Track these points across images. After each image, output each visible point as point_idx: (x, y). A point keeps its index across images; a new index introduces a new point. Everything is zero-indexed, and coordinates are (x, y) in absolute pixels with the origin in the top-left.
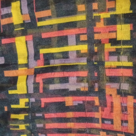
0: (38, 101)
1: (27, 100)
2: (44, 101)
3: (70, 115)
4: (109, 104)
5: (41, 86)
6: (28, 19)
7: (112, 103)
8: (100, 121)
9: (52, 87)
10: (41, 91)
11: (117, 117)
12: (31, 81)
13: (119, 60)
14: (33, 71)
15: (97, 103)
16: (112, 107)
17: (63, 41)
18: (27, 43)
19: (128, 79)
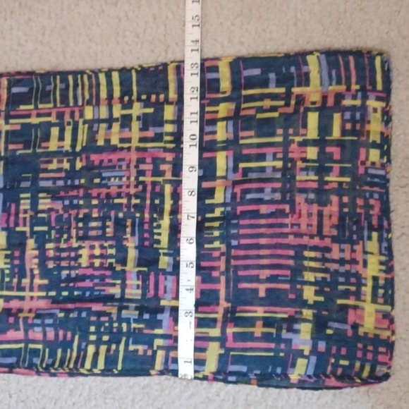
0: (234, 209)
1: (222, 209)
2: (240, 209)
3: (263, 221)
4: (297, 211)
5: (239, 195)
7: (300, 210)
8: (290, 226)
9: (249, 196)
10: (238, 200)
11: (304, 222)
12: (229, 192)
13: (307, 175)
14: (231, 182)
15: (288, 210)
16: (300, 214)
17: (261, 157)
18: (227, 157)
19: (314, 190)
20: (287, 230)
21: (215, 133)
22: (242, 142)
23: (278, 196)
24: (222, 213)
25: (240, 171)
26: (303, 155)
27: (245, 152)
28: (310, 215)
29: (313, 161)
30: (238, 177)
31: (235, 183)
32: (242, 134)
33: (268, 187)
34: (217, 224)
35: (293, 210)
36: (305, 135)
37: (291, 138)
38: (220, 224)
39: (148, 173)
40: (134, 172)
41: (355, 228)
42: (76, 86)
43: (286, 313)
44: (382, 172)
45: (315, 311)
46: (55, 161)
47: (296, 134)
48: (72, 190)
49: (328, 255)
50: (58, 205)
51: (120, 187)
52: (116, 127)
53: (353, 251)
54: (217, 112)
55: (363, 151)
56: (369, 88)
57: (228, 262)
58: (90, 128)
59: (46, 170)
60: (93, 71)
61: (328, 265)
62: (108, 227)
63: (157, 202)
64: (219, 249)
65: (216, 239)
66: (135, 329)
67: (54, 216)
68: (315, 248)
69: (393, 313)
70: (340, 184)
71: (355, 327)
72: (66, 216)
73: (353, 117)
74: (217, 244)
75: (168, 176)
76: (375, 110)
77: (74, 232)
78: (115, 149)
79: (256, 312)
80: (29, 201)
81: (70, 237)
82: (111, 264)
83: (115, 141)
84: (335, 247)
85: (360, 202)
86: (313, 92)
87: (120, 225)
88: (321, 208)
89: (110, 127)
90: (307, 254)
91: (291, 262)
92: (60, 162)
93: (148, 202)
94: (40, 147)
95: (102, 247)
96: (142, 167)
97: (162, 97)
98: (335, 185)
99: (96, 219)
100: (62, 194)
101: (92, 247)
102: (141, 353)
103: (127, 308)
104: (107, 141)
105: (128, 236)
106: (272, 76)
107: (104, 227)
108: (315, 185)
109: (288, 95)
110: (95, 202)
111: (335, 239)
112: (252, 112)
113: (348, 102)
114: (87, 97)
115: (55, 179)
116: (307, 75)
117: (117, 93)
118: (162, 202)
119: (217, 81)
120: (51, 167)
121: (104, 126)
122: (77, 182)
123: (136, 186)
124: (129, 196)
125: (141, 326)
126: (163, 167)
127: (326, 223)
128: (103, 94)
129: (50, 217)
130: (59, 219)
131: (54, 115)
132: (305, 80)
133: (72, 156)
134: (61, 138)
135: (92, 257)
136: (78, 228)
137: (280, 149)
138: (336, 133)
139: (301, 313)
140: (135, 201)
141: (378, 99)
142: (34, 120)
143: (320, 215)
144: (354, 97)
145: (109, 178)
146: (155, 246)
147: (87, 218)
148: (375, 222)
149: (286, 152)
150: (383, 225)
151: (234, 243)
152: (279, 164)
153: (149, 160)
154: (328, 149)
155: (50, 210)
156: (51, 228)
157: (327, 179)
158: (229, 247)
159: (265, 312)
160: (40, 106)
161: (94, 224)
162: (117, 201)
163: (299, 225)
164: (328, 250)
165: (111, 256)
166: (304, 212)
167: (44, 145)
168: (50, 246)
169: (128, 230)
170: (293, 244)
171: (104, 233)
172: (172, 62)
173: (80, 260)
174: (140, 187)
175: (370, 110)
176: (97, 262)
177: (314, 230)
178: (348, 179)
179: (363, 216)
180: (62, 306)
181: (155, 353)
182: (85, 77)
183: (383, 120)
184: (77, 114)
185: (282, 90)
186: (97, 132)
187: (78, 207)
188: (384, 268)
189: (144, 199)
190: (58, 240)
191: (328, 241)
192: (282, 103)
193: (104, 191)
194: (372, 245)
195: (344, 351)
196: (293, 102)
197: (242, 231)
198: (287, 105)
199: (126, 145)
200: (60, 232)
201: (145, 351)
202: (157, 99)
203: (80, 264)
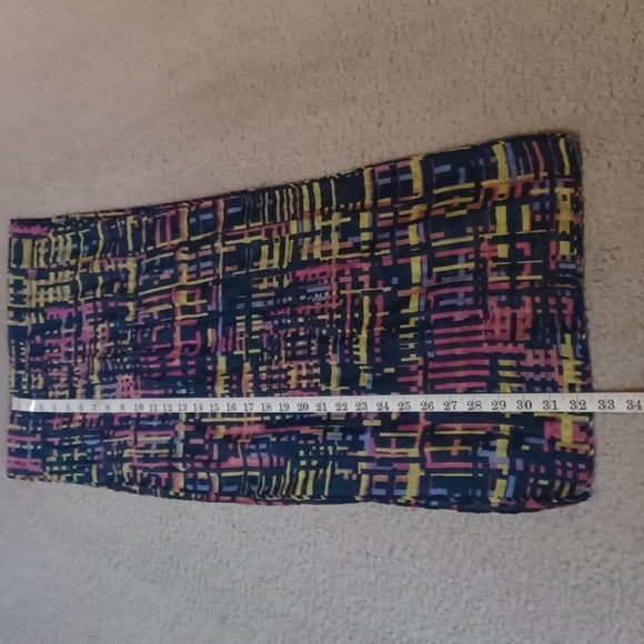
0: (428, 318)
1: (417, 319)
2: (434, 317)
3: (457, 330)
4: (491, 316)
5: (432, 303)
6: (423, 240)
7: (494, 315)
8: (483, 332)
9: (442, 303)
10: (432, 307)
11: (497, 327)
12: (423, 300)
13: (499, 275)
14: (425, 290)
15: (481, 316)
16: (494, 318)
17: (454, 259)
18: (421, 262)
19: (506, 292)
20: (482, 338)
21: (407, 237)
22: (434, 244)
23: (470, 301)
24: (416, 323)
25: (434, 276)
26: (494, 254)
27: (438, 255)
28: (503, 319)
29: (504, 260)
30: (432, 282)
31: (430, 289)
32: (433, 236)
33: (461, 291)
34: (411, 335)
35: (486, 315)
36: (494, 232)
37: (481, 236)
38: (415, 335)
39: (348, 286)
40: (335, 285)
41: (547, 330)
42: (282, 200)
43: (483, 429)
44: (572, 266)
45: (513, 426)
46: (265, 279)
47: (486, 231)
48: (280, 309)
49: (522, 363)
50: (269, 326)
51: (323, 302)
52: (318, 240)
53: (548, 356)
54: (410, 215)
55: (553, 244)
56: (557, 173)
57: (425, 376)
58: (295, 243)
59: (257, 291)
60: (295, 184)
61: (523, 374)
62: (313, 345)
63: (357, 315)
64: (416, 362)
65: (412, 351)
66: (340, 451)
67: (265, 336)
68: (509, 356)
69: (591, 424)
70: (532, 282)
71: (553, 441)
72: (276, 336)
73: (543, 206)
74: (413, 357)
75: (367, 288)
76: (564, 197)
77: (283, 352)
78: (317, 263)
79: (454, 429)
80: (243, 324)
81: (280, 358)
82: (316, 384)
83: (317, 255)
84: (529, 353)
85: (552, 301)
86: (501, 184)
87: (323, 341)
88: (514, 311)
89: (313, 241)
90: (503, 363)
91: (486, 373)
92: (270, 281)
93: (348, 316)
94: (253, 267)
95: (308, 367)
96: (342, 280)
97: (359, 204)
98: (527, 285)
99: (302, 338)
100: (272, 313)
101: (300, 367)
102: (346, 477)
103: (332, 429)
104: (310, 255)
105: (330, 353)
106: (462, 170)
107: (310, 345)
108: (506, 286)
109: (478, 187)
110: (301, 320)
111: (528, 345)
112: (441, 212)
113: (536, 191)
114: (292, 212)
115: (265, 299)
116: (496, 164)
117: (318, 205)
118: (362, 315)
119: (410, 182)
120: (264, 286)
121: (308, 239)
122: (285, 301)
123: (337, 301)
124: (331, 312)
125: (345, 448)
126: (361, 278)
127: (520, 327)
128: (306, 208)
129: (261, 338)
130: (270, 338)
131: (263, 232)
132: (493, 172)
133: (280, 273)
134: (271, 256)
135: (300, 377)
136: (287, 349)
137: (471, 249)
138: (526, 227)
139: (499, 428)
140: (336, 316)
141: (567, 185)
142: (247, 240)
143: (514, 318)
144: (542, 186)
145: (313, 294)
146: (355, 362)
147: (295, 337)
148: (568, 322)
149: (477, 252)
150: (577, 325)
151: (431, 355)
152: (471, 265)
153: (347, 272)
154: (519, 245)
155: (262, 331)
156: (263, 350)
157: (519, 278)
158: (426, 360)
159: (464, 429)
160: (252, 225)
161: (300, 343)
162: (319, 317)
163: (492, 331)
164: (522, 357)
165: (316, 376)
166: (498, 316)
167: (255, 264)
168: (262, 368)
169: (330, 347)
170: (488, 352)
171: (310, 351)
172: (366, 167)
173: (290, 382)
174: (341, 301)
175: (559, 197)
176: (304, 383)
177: (507, 336)
178: (540, 277)
179: (556, 317)
180: (274, 431)
181: (359, 477)
182: (290, 190)
183: (572, 209)
184: (284, 230)
185: (472, 185)
186: (301, 247)
187: (287, 326)
188: (579, 374)
189: (344, 315)
190: (269, 363)
191: (521, 346)
192: (471, 199)
193: (309, 308)
194: (566, 349)
196: (482, 197)
197: (437, 342)
198: (476, 200)
199: (327, 258)
200: (272, 354)
201: (350, 475)
202: (355, 206)
203: (289, 386)
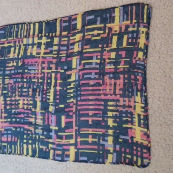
0: (79, 83)
1: (74, 83)
2: (82, 82)
3: (91, 88)
4: (105, 83)
5: (81, 76)
7: (107, 83)
8: (102, 90)
9: (85, 76)
10: (81, 78)
11: (108, 88)
12: (77, 75)
13: (110, 66)
15: (101, 83)
17: (91, 58)
18: (77, 59)
19: (113, 73)
20: (101, 92)
21: (73, 49)
22: (84, 51)
23: (97, 76)
24: (74, 85)
25: (82, 64)
26: (109, 57)
27: (85, 55)
28: (111, 84)
29: (113, 59)
30: (81, 67)
31: (80, 70)
33: (94, 72)
34: (72, 91)
35: (103, 83)
36: (111, 47)
37: (104, 49)
38: (73, 90)
39: (46, 68)
40: (40, 68)
41: (130, 90)
42: (22, 29)
43: (101, 132)
44: (143, 63)
45: (114, 131)
46: (11, 62)
47: (107, 47)
48: (17, 74)
49: (118, 104)
50: (12, 81)
51: (35, 74)
52: (35, 47)
53: (129, 101)
54: (75, 39)
55: (135, 53)
56: (141, 21)
57: (76, 108)
58: (25, 48)
59: (8, 67)
60: (29, 23)
61: (118, 108)
62: (30, 91)
63: (49, 81)
64: (73, 102)
65: (72, 97)
66: (41, 138)
67: (10, 85)
68: (113, 100)
69: (148, 132)
70: (124, 68)
72: (14, 86)
73: (133, 36)
74: (72, 100)
75: (53, 70)
76: (143, 32)
77: (17, 93)
78: (34, 57)
79: (88, 131)
80: (1, 80)
81: (16, 95)
82: (31, 108)
83: (34, 54)
84: (121, 99)
85: (133, 77)
86: (116, 26)
87: (34, 91)
88: (115, 81)
89: (33, 47)
90: (109, 103)
91: (102, 107)
92: (13, 62)
94: (7, 57)
95: (27, 100)
96: (44, 65)
97: (54, 34)
98: (122, 70)
99: (25, 88)
100: (13, 76)
101: (24, 100)
102: (44, 150)
103: (37, 128)
104: (31, 54)
105: (37, 96)
106: (99, 19)
107: (29, 91)
108: (113, 70)
109: (105, 26)
110: (25, 80)
111: (121, 96)
112: (90, 37)
113: (131, 29)
114: (25, 34)
115: (10, 70)
116: (114, 17)
117: (36, 33)
118: (51, 81)
119: (76, 24)
120: (10, 65)
121: (30, 47)
122: (19, 71)
123: (41, 74)
124: (38, 78)
125: (44, 137)
126: (51, 66)
127: (118, 87)
128: (31, 33)
129: (8, 87)
130: (12, 86)
131: (13, 42)
132: (112, 20)
133: (17, 60)
134: (14, 53)
135: (24, 104)
136: (18, 91)
137: (99, 54)
138: (124, 44)
139: (107, 132)
140: (40, 81)
141: (145, 27)
142: (6, 45)
143: (115, 84)
144: (134, 26)
145: (31, 70)
146: (48, 101)
147: (22, 87)
148: (139, 87)
149: (102, 56)
150: (143, 90)
151: (79, 99)
152: (98, 61)
153: (46, 62)
154: (120, 53)
155: (9, 83)
156: (9, 91)
157: (118, 67)
158: (77, 101)
159: (93, 131)
160: (9, 39)
161: (25, 90)
162: (33, 80)
163: (106, 90)
164: (118, 101)
165: (30, 104)
167: (8, 55)
168: (8, 99)
169: (37, 93)
170: (103, 98)
171: (29, 94)
172: (59, 18)
173: (19, 106)
174: (43, 75)
175: (141, 32)
176: (26, 107)
177: (112, 92)
178: (128, 66)
179: (134, 84)
180: (13, 125)
181: (49, 150)
182: (26, 25)
183: (146, 37)
184: (21, 42)
185: (102, 25)
186: (27, 49)
187: (19, 82)
188: (143, 110)
189: (44, 80)
190: (11, 97)
191: (118, 96)
192: (102, 32)
193: (29, 75)
194: (138, 98)
195: (128, 151)
196: (107, 31)
197: (82, 93)
198: (104, 33)
199: (38, 56)
200: (12, 93)
201: (46, 149)
202: (52, 35)
203: (19, 107)
